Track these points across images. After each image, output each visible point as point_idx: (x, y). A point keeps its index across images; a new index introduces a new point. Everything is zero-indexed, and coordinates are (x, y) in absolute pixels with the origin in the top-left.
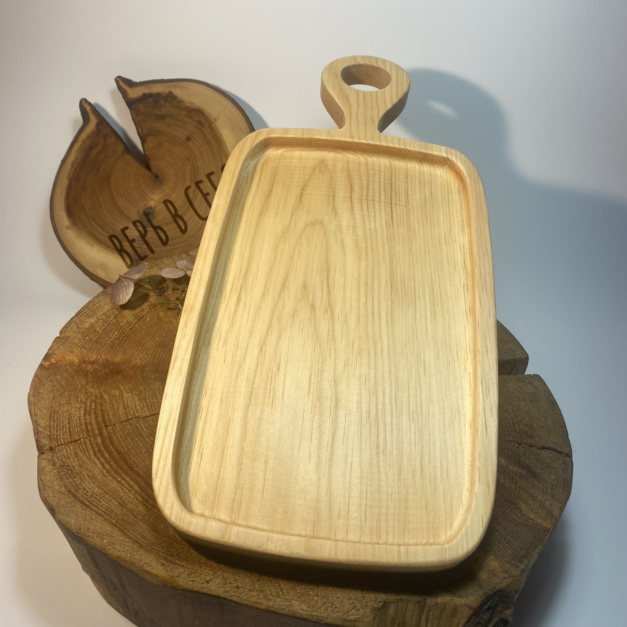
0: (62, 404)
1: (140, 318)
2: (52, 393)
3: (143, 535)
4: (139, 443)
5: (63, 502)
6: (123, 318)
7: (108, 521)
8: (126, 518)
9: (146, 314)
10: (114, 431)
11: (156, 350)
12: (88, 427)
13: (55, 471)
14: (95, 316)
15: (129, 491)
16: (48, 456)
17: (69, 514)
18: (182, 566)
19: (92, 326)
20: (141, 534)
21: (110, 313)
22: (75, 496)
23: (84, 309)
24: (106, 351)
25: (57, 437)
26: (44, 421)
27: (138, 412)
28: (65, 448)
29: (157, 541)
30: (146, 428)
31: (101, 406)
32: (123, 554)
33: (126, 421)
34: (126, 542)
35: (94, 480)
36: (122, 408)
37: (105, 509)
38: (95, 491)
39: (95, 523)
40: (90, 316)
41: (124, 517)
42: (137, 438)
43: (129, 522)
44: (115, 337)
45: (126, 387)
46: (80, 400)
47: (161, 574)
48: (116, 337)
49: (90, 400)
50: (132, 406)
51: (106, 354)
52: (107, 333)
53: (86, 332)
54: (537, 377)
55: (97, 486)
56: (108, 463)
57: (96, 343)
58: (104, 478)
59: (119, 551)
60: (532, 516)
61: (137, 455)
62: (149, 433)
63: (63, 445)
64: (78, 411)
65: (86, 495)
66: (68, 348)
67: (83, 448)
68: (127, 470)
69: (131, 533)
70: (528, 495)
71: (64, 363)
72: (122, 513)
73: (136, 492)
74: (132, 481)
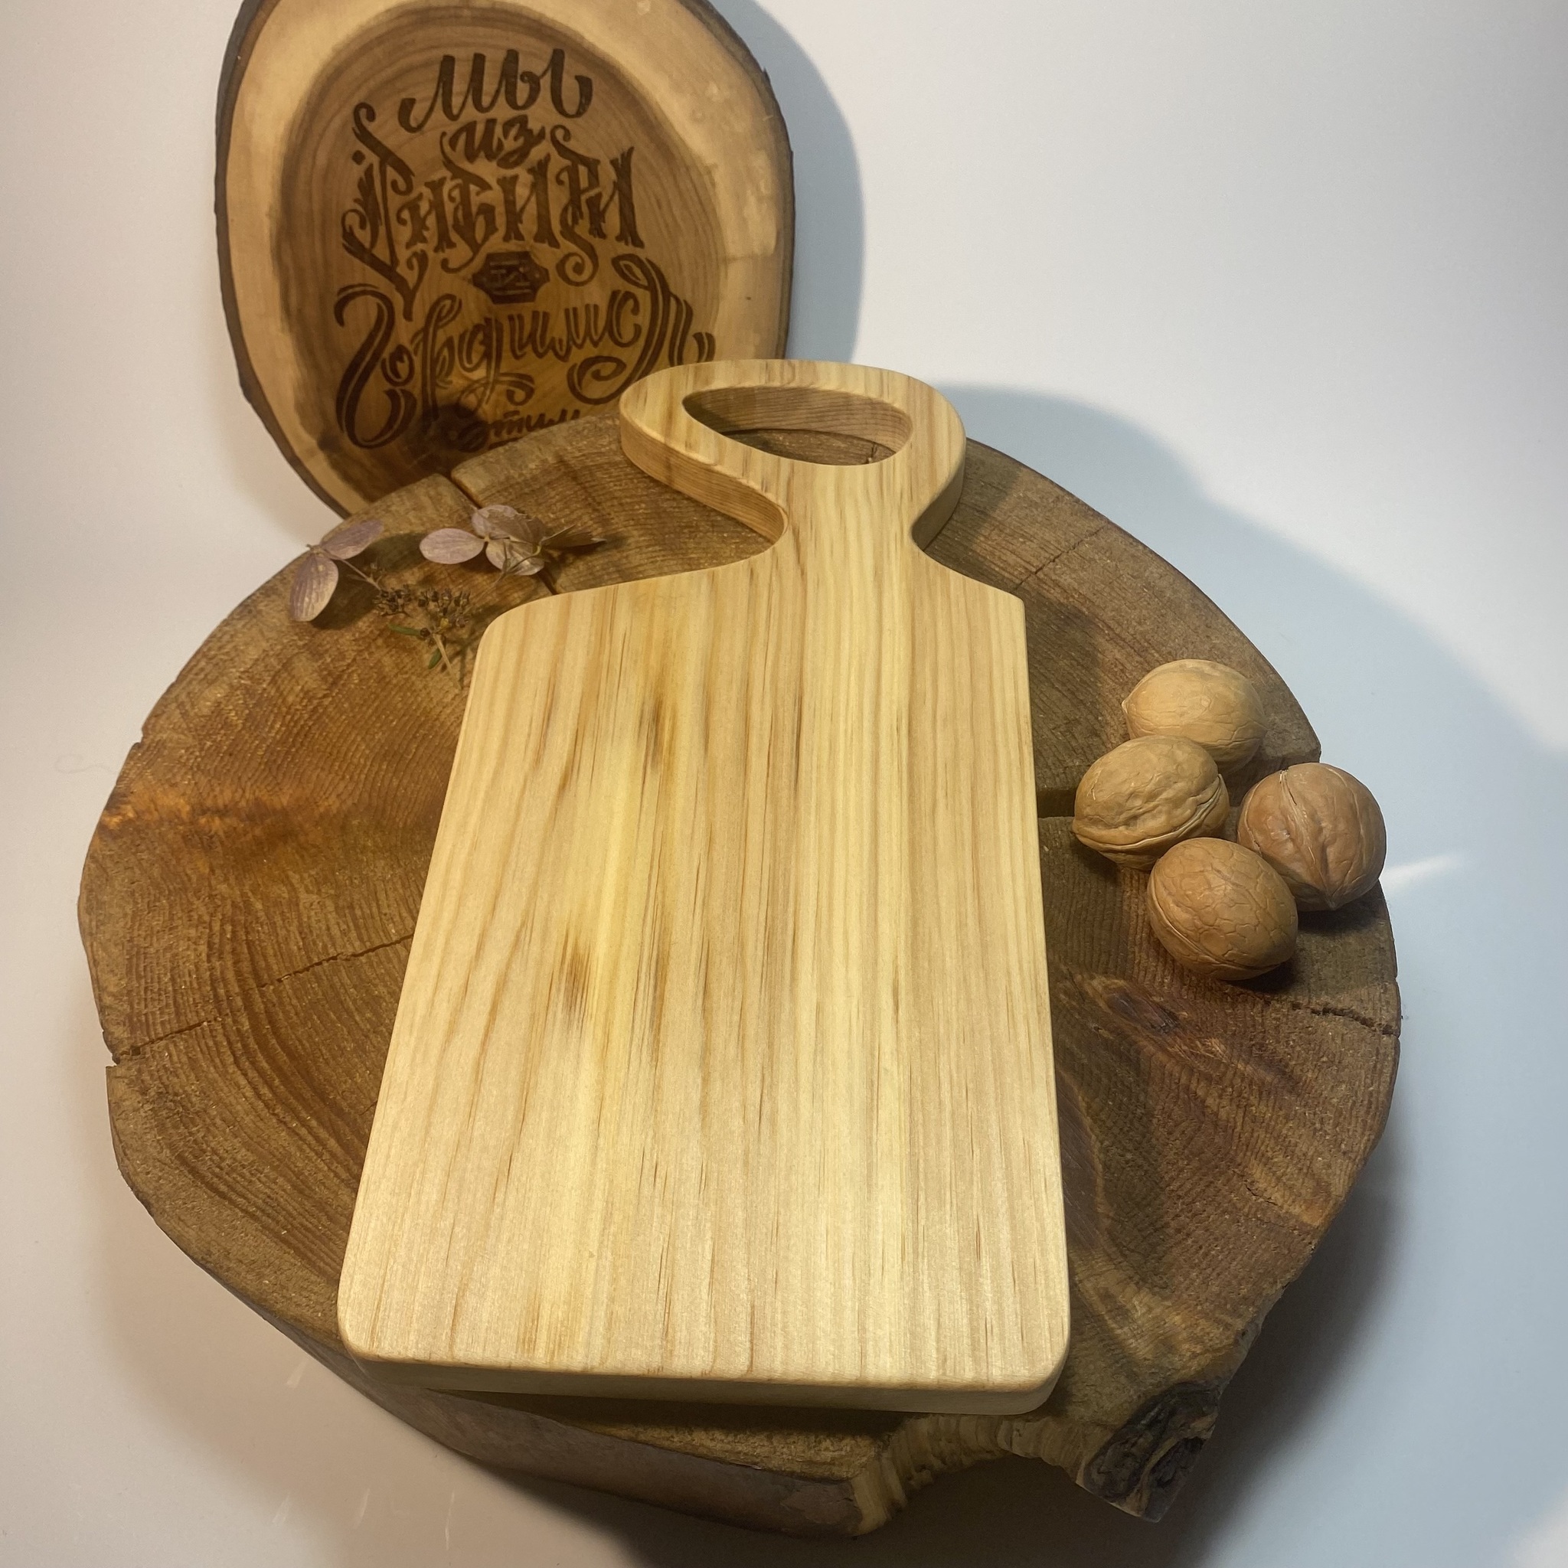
0: (155, 930)
1: (334, 679)
2: (131, 900)
4: (337, 1027)
5: (167, 1188)
6: (294, 680)
7: (271, 1230)
8: (311, 1223)
9: (349, 666)
10: (280, 998)
11: (375, 769)
12: (218, 990)
13: (148, 1107)
14: (225, 678)
15: (317, 1154)
16: (129, 1069)
17: (182, 1218)
19: (218, 708)
21: (260, 667)
22: (193, 1171)
23: (198, 661)
24: (255, 777)
25: (147, 1020)
26: (114, 979)
27: (334, 945)
28: (167, 1048)
30: (355, 987)
31: (247, 933)
32: (307, 1313)
33: (307, 969)
34: (312, 1282)
35: (236, 1128)
36: (297, 934)
37: (264, 1201)
38: (239, 1157)
39: (242, 1237)
40: (211, 683)
41: (307, 1220)
42: (334, 1013)
43: (318, 1234)
44: (274, 738)
45: (306, 875)
46: (196, 917)
48: (278, 737)
49: (220, 917)
50: (320, 928)
51: (254, 787)
52: (257, 727)
53: (204, 726)
55: (245, 1144)
56: (266, 1082)
57: (231, 755)
58: (260, 1124)
59: (298, 1305)
60: (1278, 1195)
61: (334, 1058)
62: (362, 999)
63: (161, 1039)
64: (194, 946)
65: (219, 1167)
66: (165, 775)
67: (208, 1048)
68: (310, 1101)
69: (322, 1259)
70: (1273, 1141)
71: (156, 815)
72: (301, 1210)
73: (333, 1155)
74: (324, 1127)
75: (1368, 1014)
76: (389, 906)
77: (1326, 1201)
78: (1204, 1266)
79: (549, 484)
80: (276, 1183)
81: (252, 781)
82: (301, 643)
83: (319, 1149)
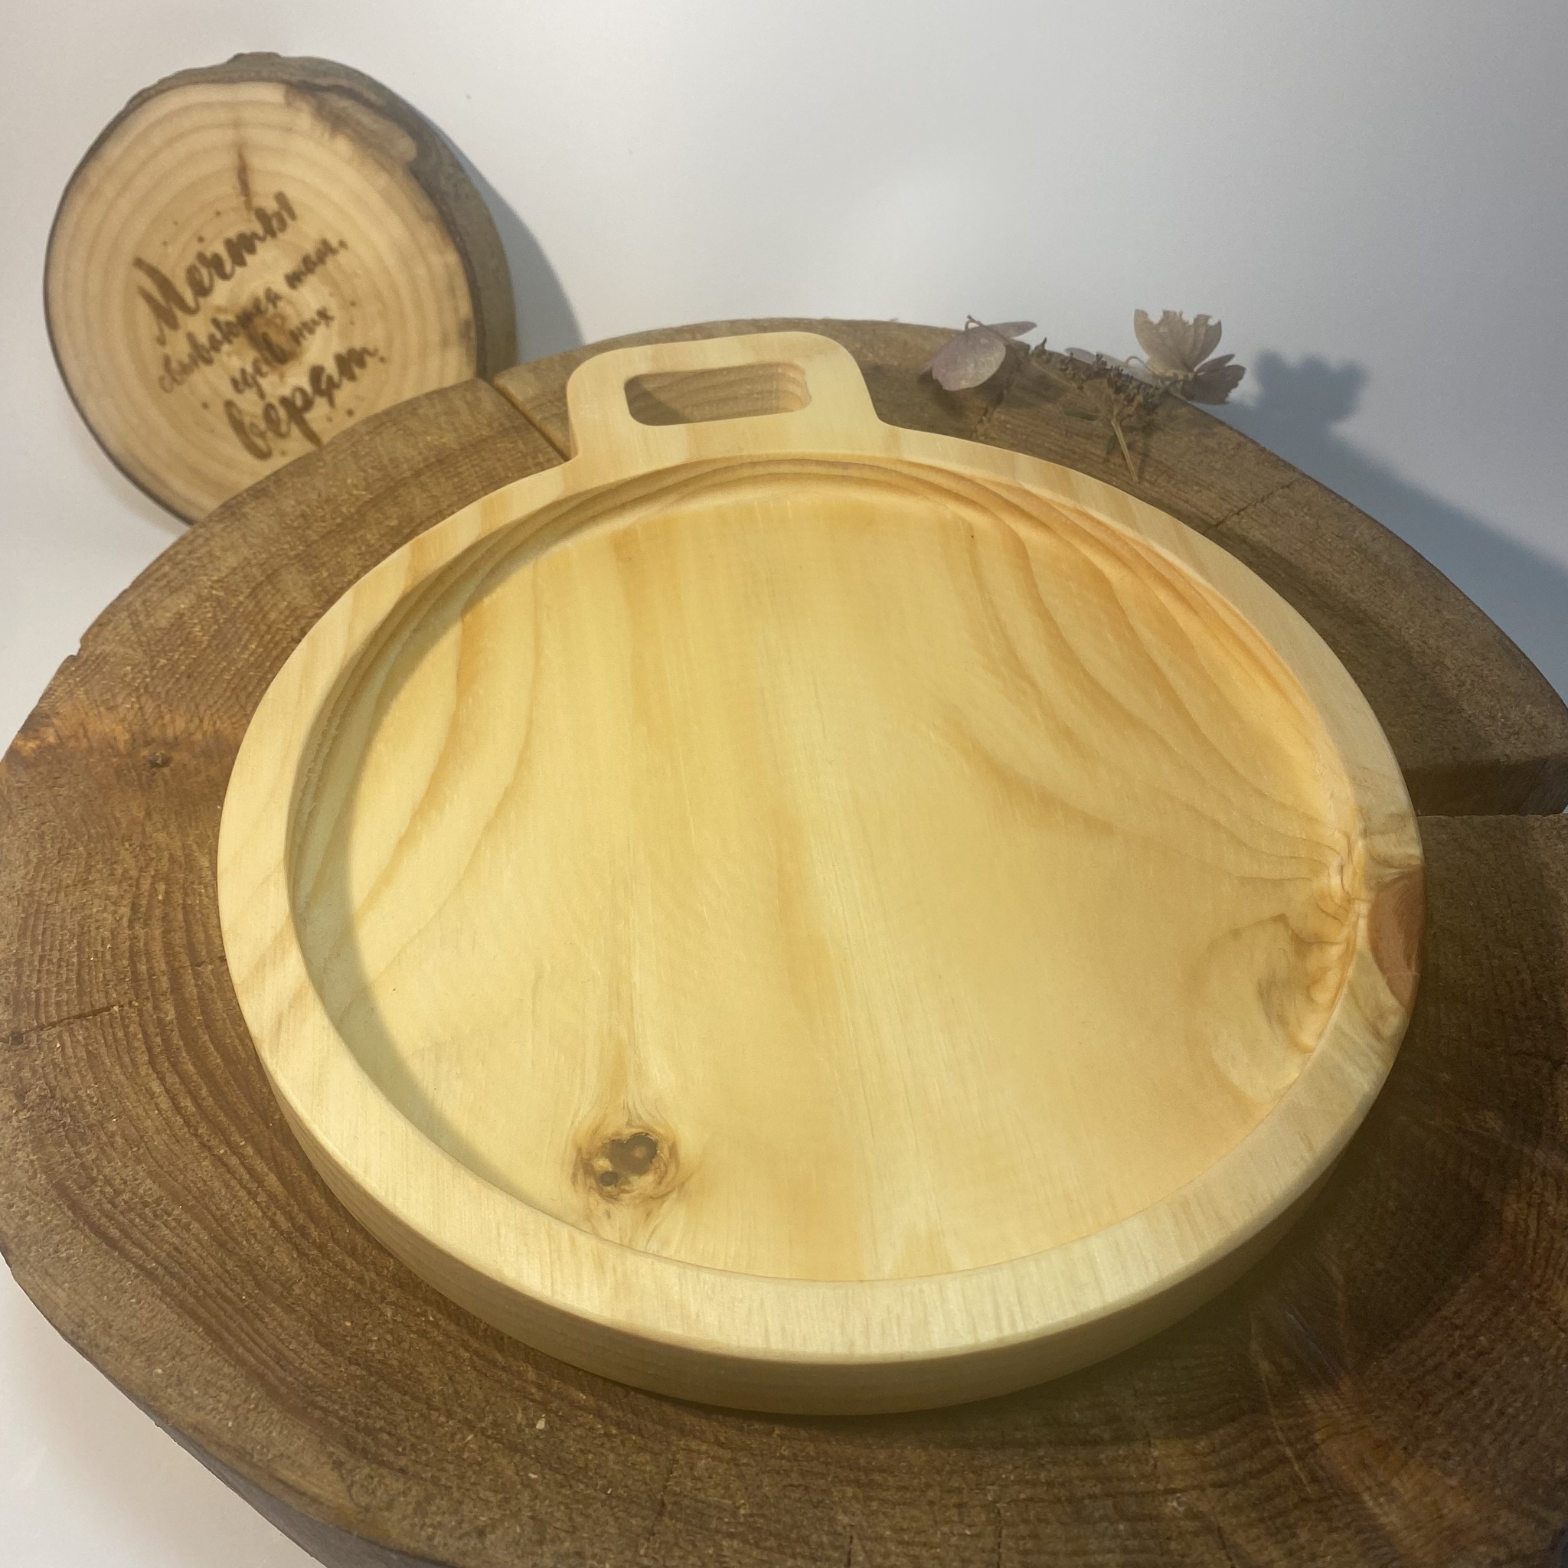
0: (64, 884)
2: (37, 845)
3: (281, 1353)
5: (34, 1229)
6: (278, 597)
8: (232, 1290)
12: (138, 965)
13: (21, 1116)
14: (193, 587)
15: (249, 1193)
16: (4, 1061)
17: (51, 1271)
18: (403, 1471)
19: (179, 620)
20: (274, 1348)
21: (238, 578)
22: (75, 1206)
23: (163, 565)
24: (218, 706)
25: (37, 998)
26: (2, 944)
28: (60, 1037)
29: (325, 1375)
31: (186, 895)
32: (213, 1419)
34: (225, 1376)
35: (141, 1151)
37: (169, 1255)
38: (141, 1191)
39: (132, 1303)
40: (174, 591)
41: (226, 1285)
43: (241, 1305)
44: (247, 660)
46: (120, 871)
47: (331, 1497)
48: (252, 659)
49: (153, 873)
51: (215, 717)
52: (226, 646)
53: (160, 641)
55: (150, 1173)
56: (190, 1092)
57: (189, 677)
58: (176, 1148)
63: (53, 1025)
64: (113, 908)
65: (111, 1202)
66: (102, 694)
67: (115, 1040)
68: (247, 1121)
69: (244, 1346)
71: (84, 743)
72: (220, 1270)
73: (272, 1197)
74: (262, 1157)
78: (1498, 1429)
80: (188, 1230)
81: (214, 710)
82: (293, 553)
83: (253, 1186)
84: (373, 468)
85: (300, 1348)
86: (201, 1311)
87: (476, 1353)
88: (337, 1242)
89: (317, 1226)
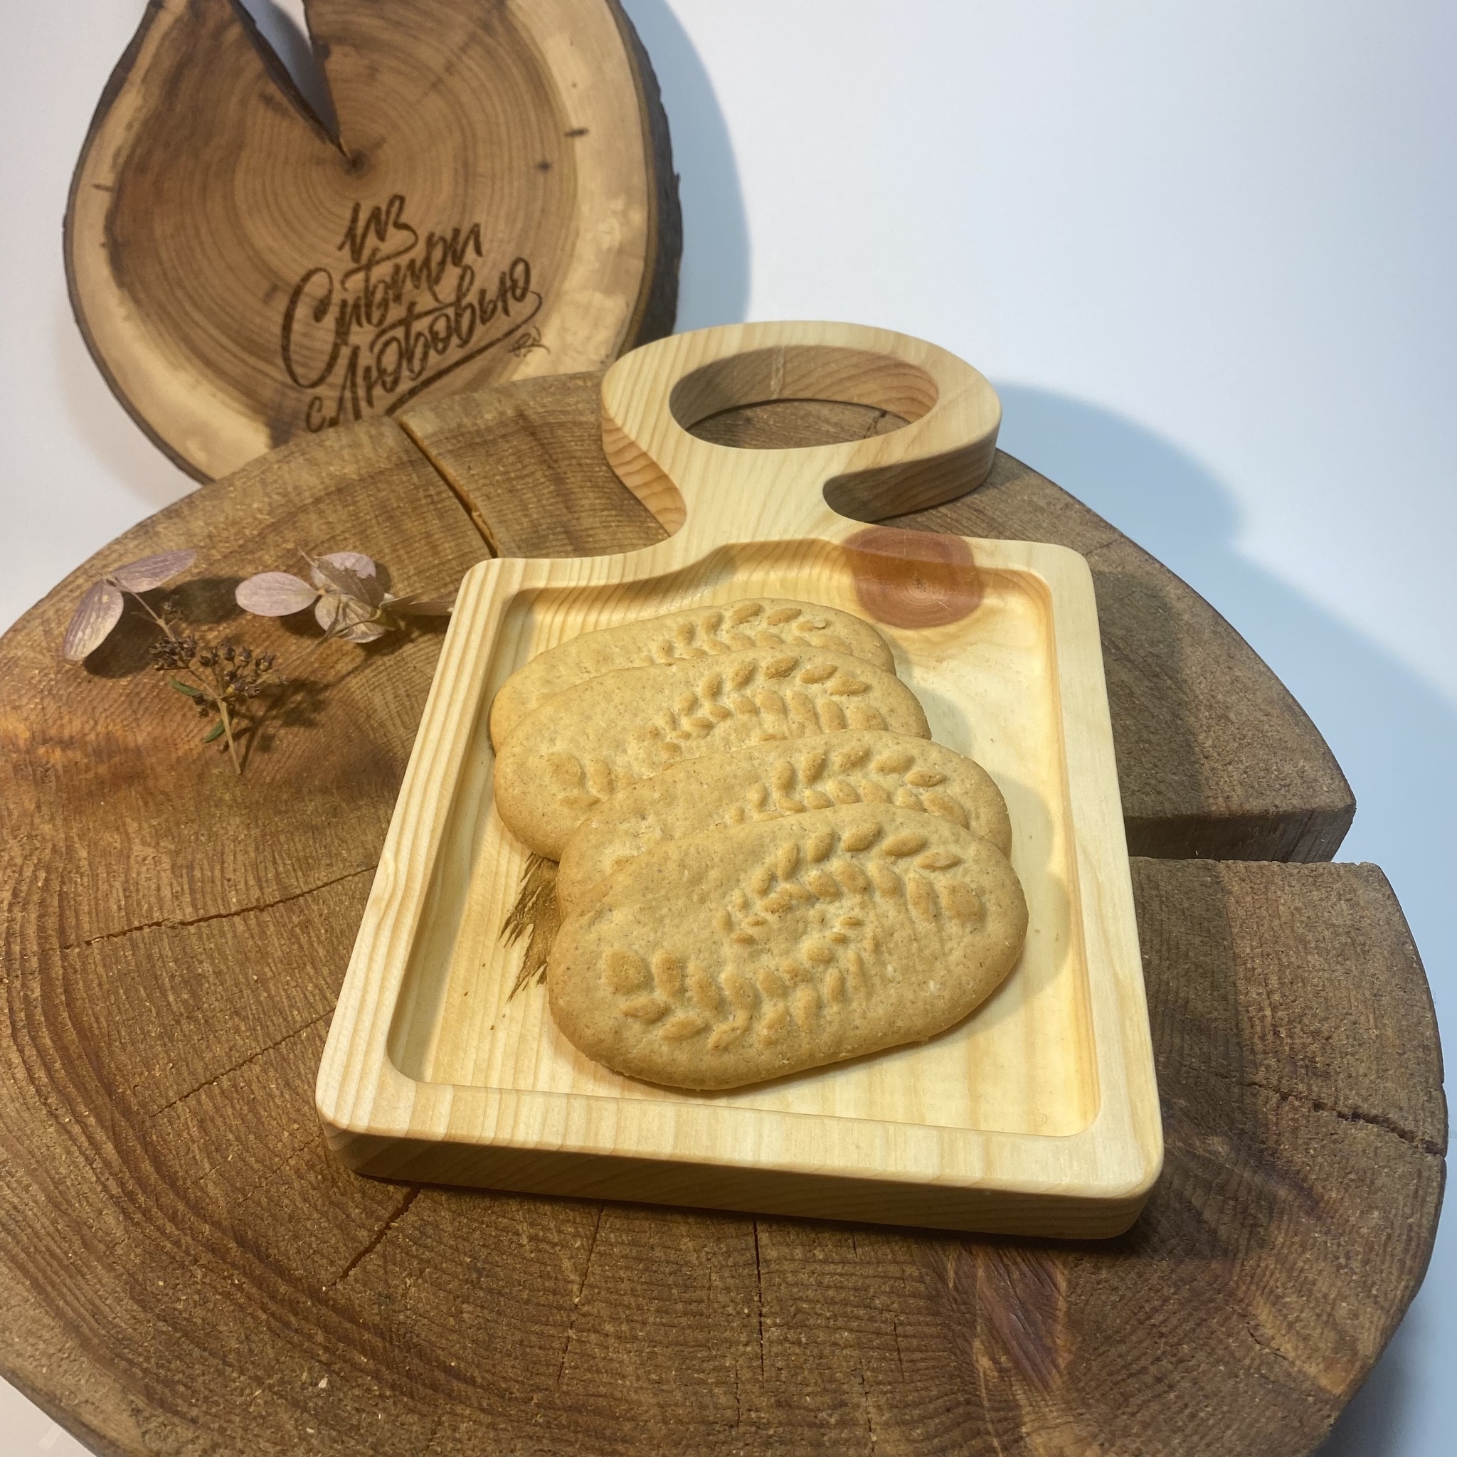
3: (97, 1307)
4: (145, 1006)
8: (61, 1248)
10: (84, 964)
12: (13, 946)
15: (87, 1159)
18: (194, 1421)
20: (92, 1303)
23: (77, 577)
24: (113, 709)
27: (161, 908)
29: (134, 1329)
30: (176, 961)
31: (63, 883)
32: (31, 1365)
33: (124, 933)
34: (44, 1326)
36: (121, 894)
37: (8, 1213)
41: (56, 1244)
42: (145, 988)
43: (67, 1262)
45: (145, 825)
46: (6, 858)
47: (127, 1442)
49: (36, 861)
50: (149, 887)
51: (109, 720)
54: (1374, 876)
56: (45, 1064)
58: (26, 1115)
59: (20, 1354)
60: (1289, 1346)
61: (133, 1043)
62: (181, 976)
68: (93, 1093)
69: (63, 1296)
70: (1283, 1278)
72: (51, 1229)
73: (107, 1164)
74: (103, 1127)
75: (1409, 1126)
76: (235, 871)
77: (1352, 1362)
78: (1188, 1431)
79: (503, 436)
80: (27, 1191)
81: (108, 713)
82: (196, 571)
83: (91, 1153)
84: (278, 494)
85: (114, 1305)
86: (30, 1265)
87: (273, 1315)
88: (160, 1208)
89: (144, 1192)
